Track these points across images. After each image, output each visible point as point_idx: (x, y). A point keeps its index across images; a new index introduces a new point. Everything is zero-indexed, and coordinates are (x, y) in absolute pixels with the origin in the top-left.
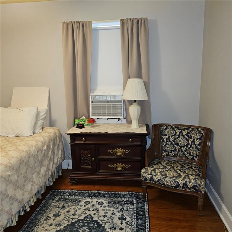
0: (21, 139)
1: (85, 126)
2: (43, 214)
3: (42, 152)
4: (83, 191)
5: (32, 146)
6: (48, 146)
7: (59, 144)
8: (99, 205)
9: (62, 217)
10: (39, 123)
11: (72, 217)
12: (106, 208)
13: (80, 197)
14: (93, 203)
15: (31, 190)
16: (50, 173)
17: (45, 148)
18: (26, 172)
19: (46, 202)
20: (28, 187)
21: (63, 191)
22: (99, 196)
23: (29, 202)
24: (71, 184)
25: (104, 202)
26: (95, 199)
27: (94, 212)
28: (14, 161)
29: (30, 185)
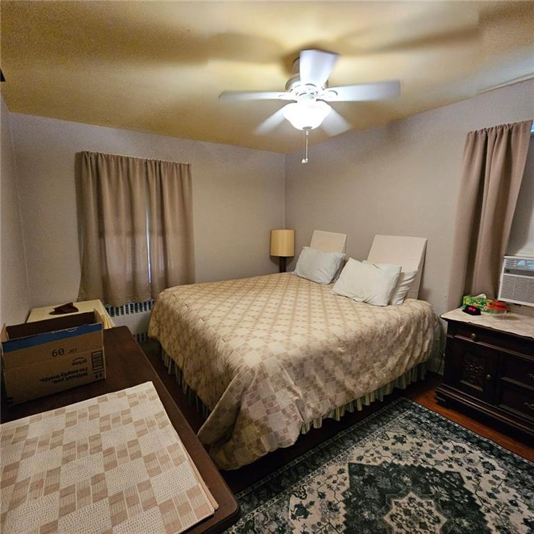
0: (369, 308)
1: (482, 313)
2: (379, 426)
3: (395, 334)
4: (456, 425)
5: (381, 322)
6: (407, 329)
7: (427, 331)
8: (484, 467)
9: (406, 447)
10: (400, 290)
11: (423, 456)
12: (498, 482)
13: (447, 432)
14: (471, 456)
15: (368, 384)
16: (403, 370)
17: (401, 331)
18: (365, 357)
19: (388, 410)
20: (365, 378)
21: (420, 406)
22: (489, 450)
23: (363, 398)
24: (437, 401)
25: (498, 468)
26: (479, 452)
27: (470, 474)
28: (350, 335)
29: (367, 376)
